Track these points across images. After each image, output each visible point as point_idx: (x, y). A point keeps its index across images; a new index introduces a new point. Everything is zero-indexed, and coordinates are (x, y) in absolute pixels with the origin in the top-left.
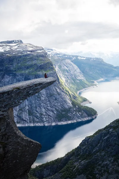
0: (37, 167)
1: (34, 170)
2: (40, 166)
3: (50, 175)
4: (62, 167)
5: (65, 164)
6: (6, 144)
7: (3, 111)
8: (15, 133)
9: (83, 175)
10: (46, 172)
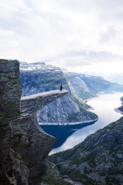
0: (52, 155)
1: (50, 157)
2: (55, 154)
3: (62, 161)
4: (70, 156)
5: (73, 154)
6: (31, 137)
7: (29, 113)
8: (38, 129)
9: (86, 162)
10: (59, 159)
